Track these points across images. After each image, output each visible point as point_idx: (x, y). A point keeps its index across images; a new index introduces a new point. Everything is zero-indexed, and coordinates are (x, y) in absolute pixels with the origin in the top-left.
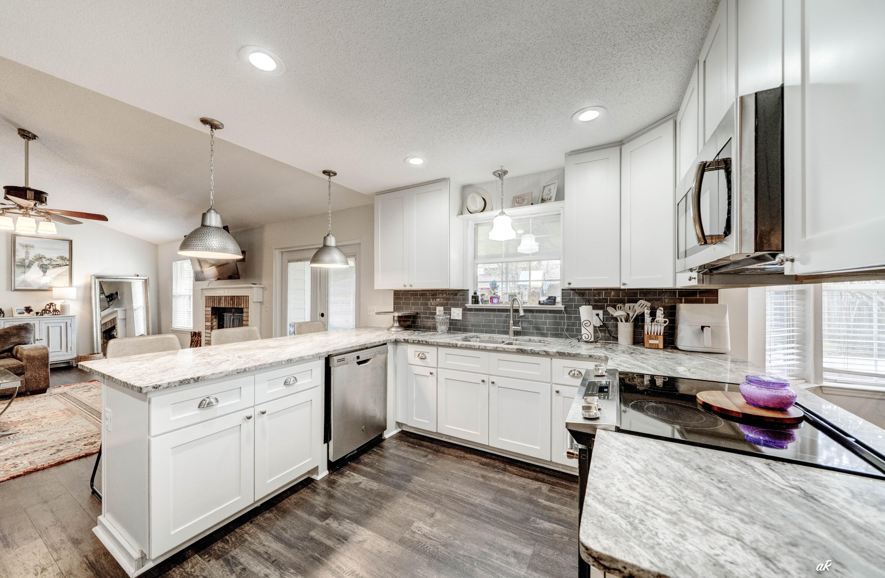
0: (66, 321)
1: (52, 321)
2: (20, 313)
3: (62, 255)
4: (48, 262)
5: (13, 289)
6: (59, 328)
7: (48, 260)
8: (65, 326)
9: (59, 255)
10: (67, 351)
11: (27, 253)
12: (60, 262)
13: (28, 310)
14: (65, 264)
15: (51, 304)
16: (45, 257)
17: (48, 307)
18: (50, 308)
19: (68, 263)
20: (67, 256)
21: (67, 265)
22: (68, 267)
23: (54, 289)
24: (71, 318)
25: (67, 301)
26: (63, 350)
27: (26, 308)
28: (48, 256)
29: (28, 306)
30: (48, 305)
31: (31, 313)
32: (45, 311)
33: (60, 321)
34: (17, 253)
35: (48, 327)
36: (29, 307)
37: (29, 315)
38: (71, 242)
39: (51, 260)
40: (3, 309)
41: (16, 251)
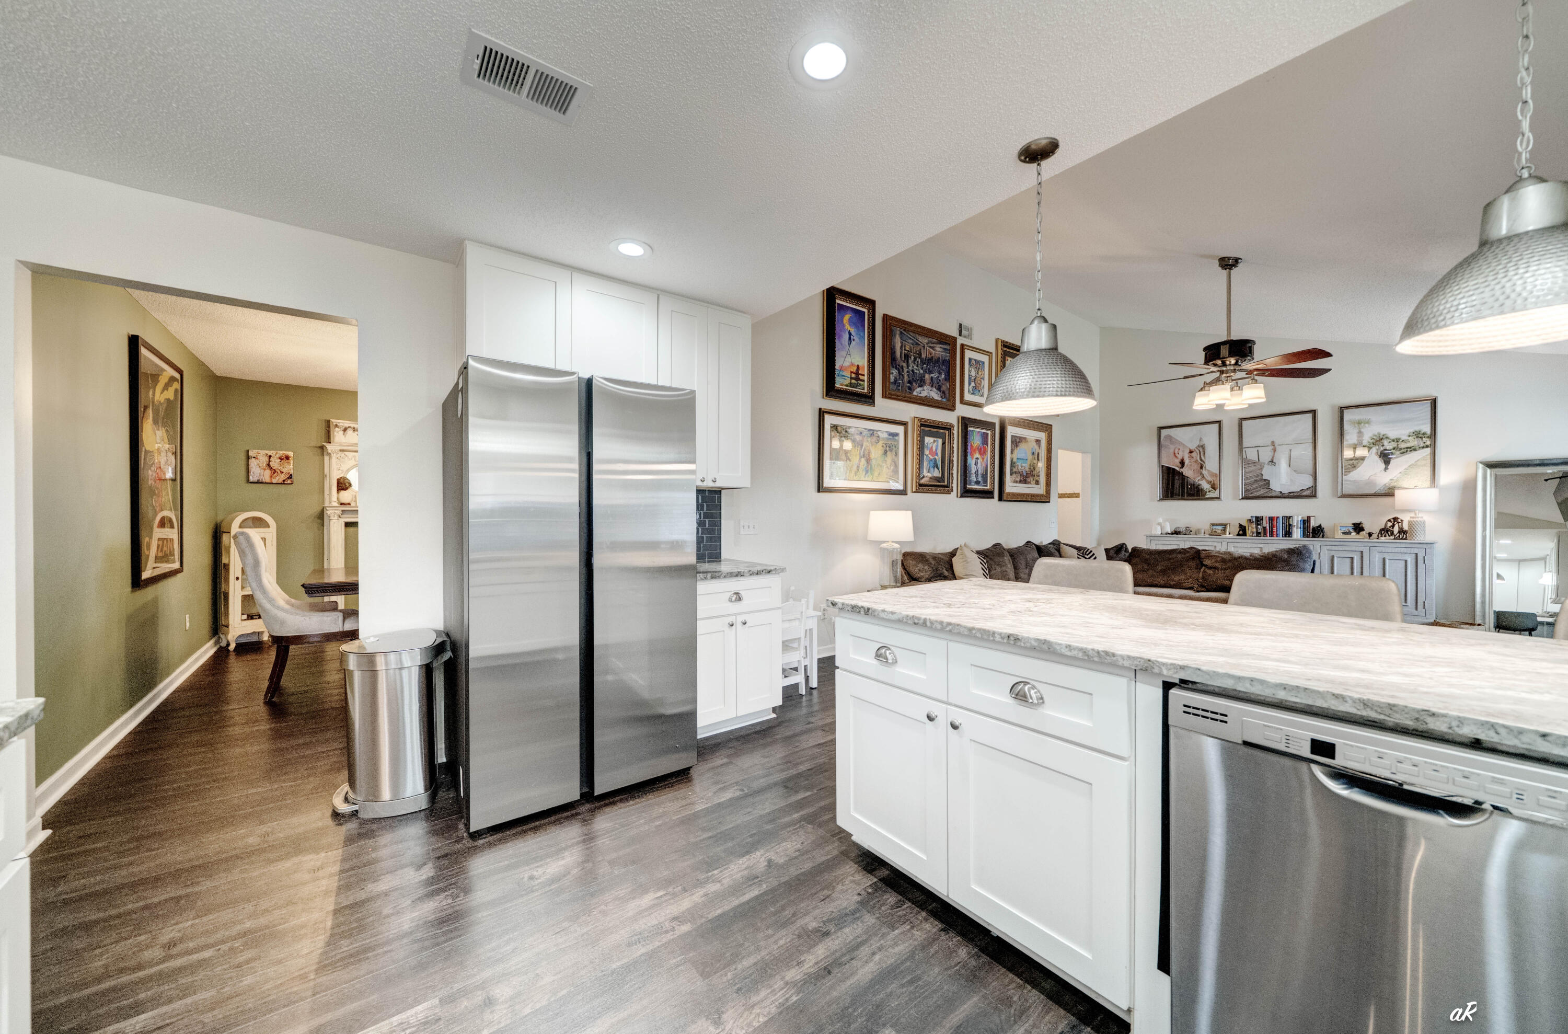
0: (1416, 551)
1: (1390, 550)
2: (1345, 533)
3: (1417, 429)
4: (1394, 445)
5: (1340, 494)
6: (1403, 562)
7: (1393, 441)
8: (1414, 561)
9: (1412, 430)
10: (1416, 609)
11: (1360, 433)
12: (1413, 442)
13: (1358, 528)
14: (1422, 445)
15: (1395, 519)
16: (1387, 438)
17: (1390, 524)
18: (1393, 526)
19: (1428, 443)
20: (1427, 429)
21: (1427, 447)
22: (1428, 450)
23: (1397, 492)
24: (1424, 546)
25: (1420, 515)
26: (1408, 604)
27: (1354, 524)
28: (1393, 434)
29: (1357, 521)
30: (1389, 520)
31: (1361, 533)
32: (1385, 531)
33: (1409, 551)
34: (1346, 437)
35: (1384, 560)
36: (1359, 524)
37: (1358, 537)
38: (1434, 402)
39: (1397, 440)
40: (1323, 526)
41: (1345, 432)
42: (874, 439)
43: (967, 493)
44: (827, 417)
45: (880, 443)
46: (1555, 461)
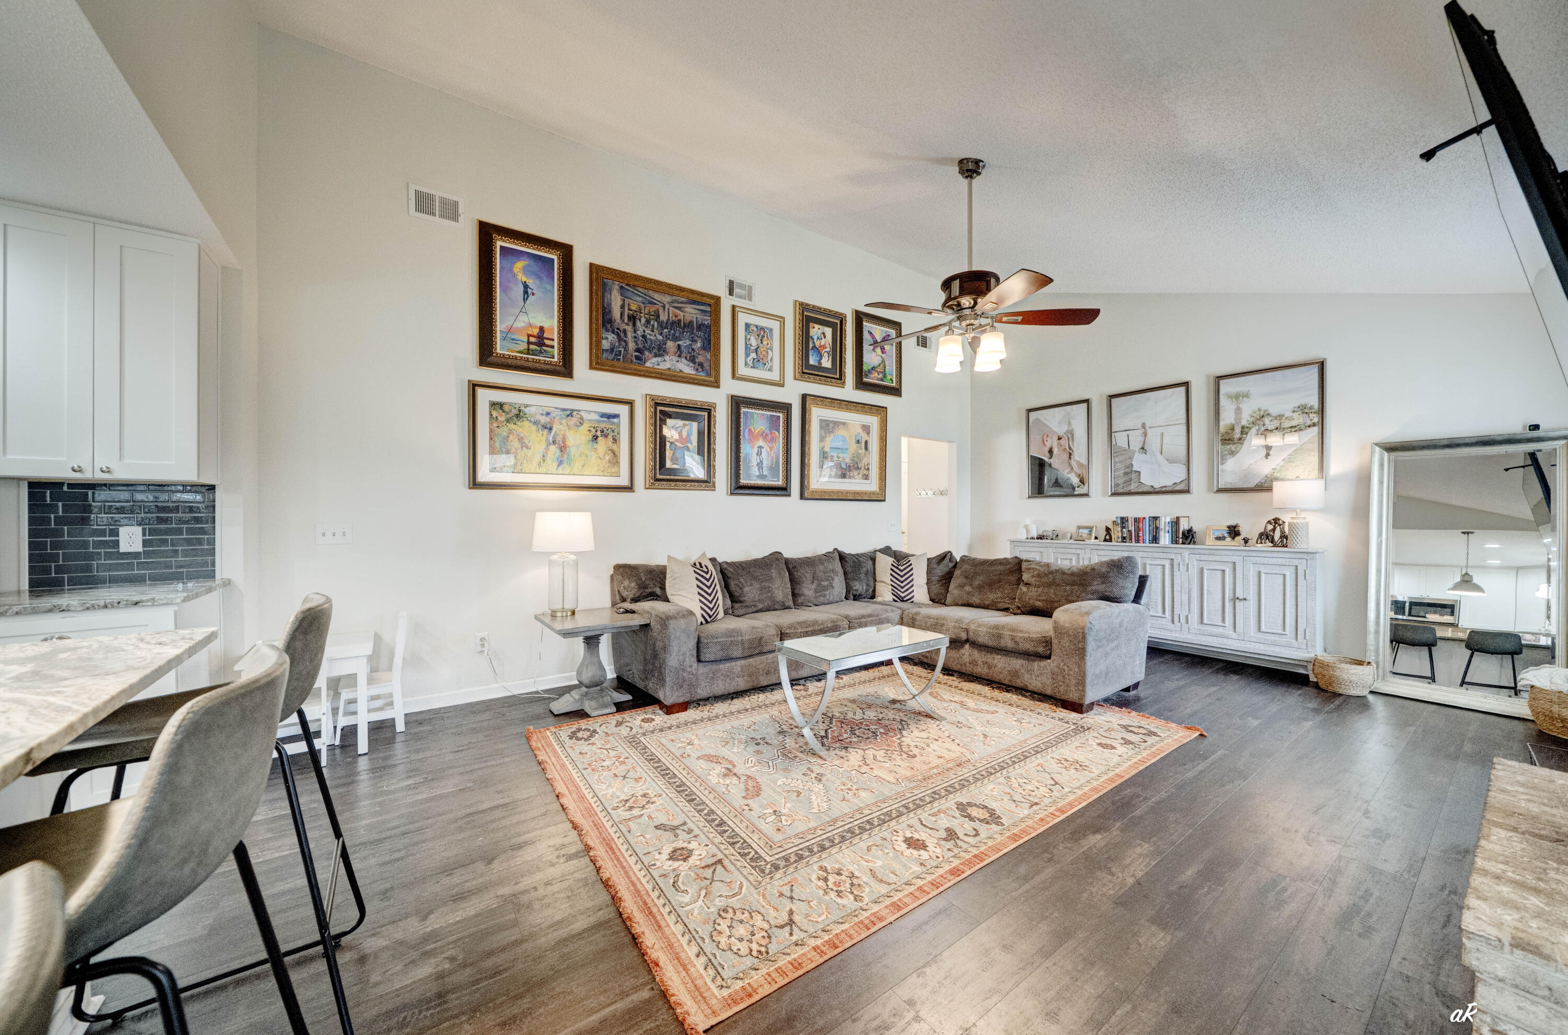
0: (1296, 562)
1: (1266, 561)
2: (1218, 538)
3: (1303, 402)
4: (1276, 423)
5: (1215, 489)
6: (1281, 577)
7: (1276, 418)
8: (1293, 576)
9: (1297, 404)
10: (1296, 639)
11: (1238, 411)
12: (1298, 419)
13: (1234, 532)
14: (1309, 423)
15: (1276, 521)
16: (1269, 414)
17: (1270, 527)
18: (1274, 530)
19: (1316, 420)
20: (1314, 402)
21: (1314, 425)
22: (1315, 430)
23: (1276, 485)
24: (1305, 556)
25: (1303, 515)
26: (1287, 632)
27: (1229, 527)
28: (1274, 411)
29: (1233, 523)
30: (1269, 522)
31: (1237, 538)
32: (1265, 536)
33: (1287, 562)
34: (1223, 415)
35: (1259, 573)
36: (1235, 527)
37: (1233, 543)
38: (1322, 365)
39: (1280, 416)
40: (1195, 529)
41: (1221, 409)
42: (573, 421)
43: (739, 488)
44: (480, 392)
45: (585, 427)
46: (1467, 441)
